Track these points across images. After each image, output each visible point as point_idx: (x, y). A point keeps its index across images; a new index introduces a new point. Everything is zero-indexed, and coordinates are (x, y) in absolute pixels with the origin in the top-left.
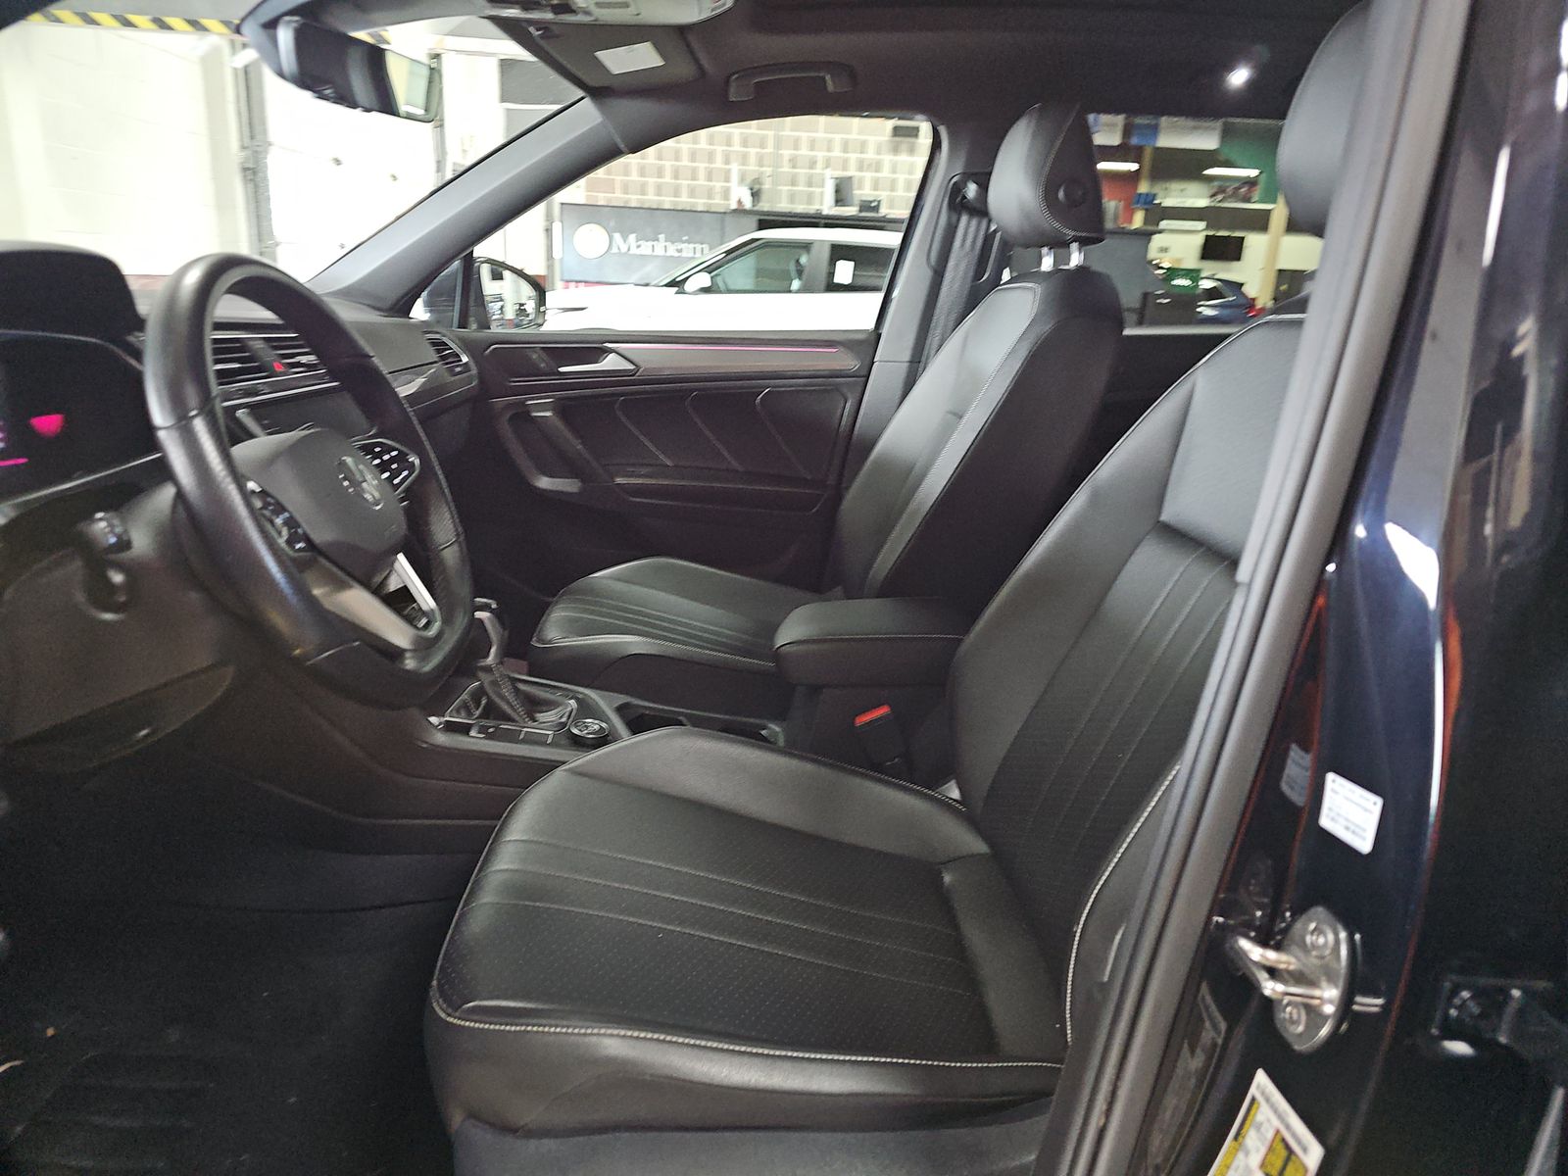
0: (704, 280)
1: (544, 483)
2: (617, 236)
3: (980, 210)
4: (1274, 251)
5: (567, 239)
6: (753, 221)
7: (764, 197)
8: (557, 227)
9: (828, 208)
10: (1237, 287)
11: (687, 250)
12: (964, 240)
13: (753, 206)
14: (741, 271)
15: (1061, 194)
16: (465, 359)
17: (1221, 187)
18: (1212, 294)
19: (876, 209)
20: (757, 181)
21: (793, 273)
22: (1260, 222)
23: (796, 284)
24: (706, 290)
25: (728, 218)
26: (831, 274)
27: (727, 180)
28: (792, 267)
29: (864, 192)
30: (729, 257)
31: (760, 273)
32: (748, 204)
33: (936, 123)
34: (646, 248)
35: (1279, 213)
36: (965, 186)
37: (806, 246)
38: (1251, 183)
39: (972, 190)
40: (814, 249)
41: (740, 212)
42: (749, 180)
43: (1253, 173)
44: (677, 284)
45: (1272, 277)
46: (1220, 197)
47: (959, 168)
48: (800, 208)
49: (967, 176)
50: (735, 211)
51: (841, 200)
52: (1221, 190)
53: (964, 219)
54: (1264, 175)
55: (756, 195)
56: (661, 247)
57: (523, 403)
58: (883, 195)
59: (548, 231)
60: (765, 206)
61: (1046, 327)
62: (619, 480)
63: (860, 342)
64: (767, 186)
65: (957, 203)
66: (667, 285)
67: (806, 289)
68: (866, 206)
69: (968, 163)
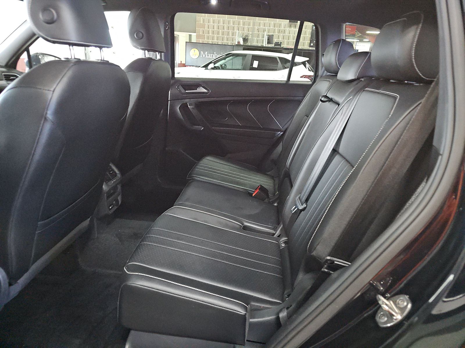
0: (212, 66)
6: (242, 48)
7: (248, 41)
9: (265, 44)
19: (280, 45)
20: (246, 36)
26: (252, 64)
30: (227, 56)
32: (242, 43)
40: (247, 57)
41: (238, 45)
42: (243, 36)
44: (205, 67)
50: (235, 45)
51: (269, 42)
55: (245, 40)
56: (215, 56)
58: (283, 41)
64: (249, 38)
68: (277, 44)
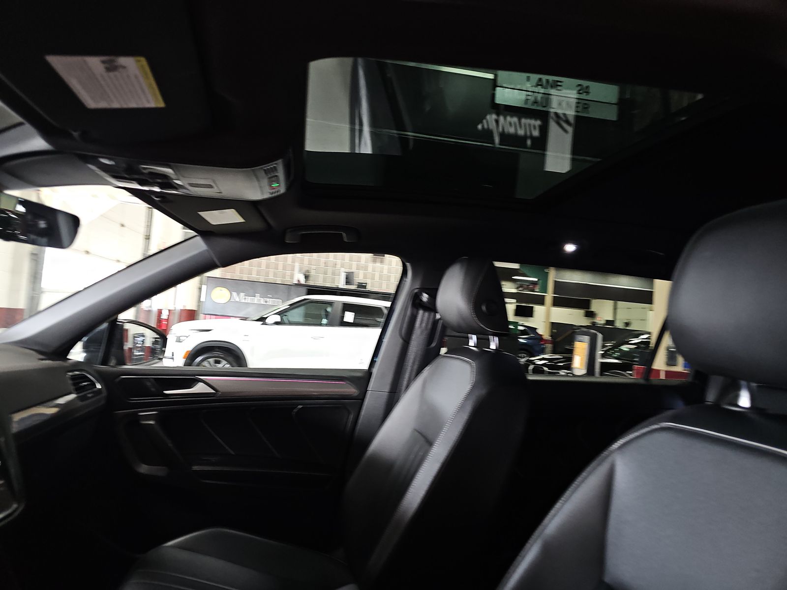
0: (278, 318)
1: (144, 469)
2: (234, 294)
3: (431, 307)
4: (548, 314)
5: (208, 293)
6: (304, 290)
7: (311, 278)
8: (204, 287)
9: (342, 284)
10: (534, 330)
11: (270, 301)
12: (421, 324)
13: (306, 282)
14: (297, 314)
15: (484, 308)
16: (99, 386)
17: (521, 285)
18: (523, 333)
19: (365, 287)
20: (308, 271)
21: (324, 316)
22: (541, 301)
23: (324, 321)
24: (277, 323)
25: (293, 288)
26: (343, 317)
27: (293, 270)
28: (323, 313)
29: (359, 278)
30: (293, 306)
31: (307, 315)
32: (303, 281)
33: (404, 261)
34: (249, 300)
35: (549, 296)
36: (421, 295)
37: (330, 303)
38: (534, 283)
39: (425, 297)
40: (335, 305)
41: (299, 285)
42: (304, 270)
43: (536, 280)
44: (262, 320)
45: (548, 326)
46: (520, 289)
47: (417, 285)
48: (328, 285)
49: (423, 289)
50: (296, 284)
51: (349, 282)
52: (521, 286)
53: (421, 312)
54: (540, 281)
55: (307, 277)
56: (258, 300)
57: (136, 414)
58: (369, 281)
59: (200, 289)
60: (311, 283)
61: (482, 392)
62: (195, 468)
63: (358, 378)
64: (313, 273)
65: (416, 302)
66: (258, 320)
67: (330, 324)
68: (360, 285)
69: (423, 283)
